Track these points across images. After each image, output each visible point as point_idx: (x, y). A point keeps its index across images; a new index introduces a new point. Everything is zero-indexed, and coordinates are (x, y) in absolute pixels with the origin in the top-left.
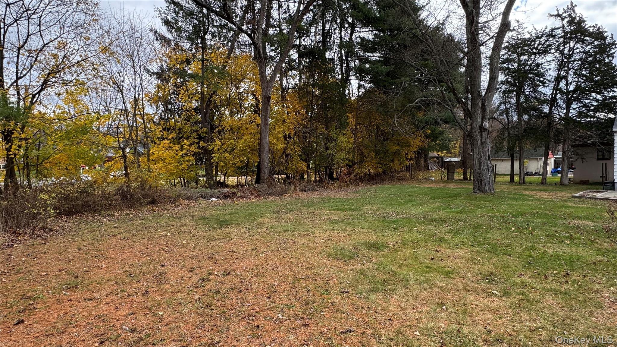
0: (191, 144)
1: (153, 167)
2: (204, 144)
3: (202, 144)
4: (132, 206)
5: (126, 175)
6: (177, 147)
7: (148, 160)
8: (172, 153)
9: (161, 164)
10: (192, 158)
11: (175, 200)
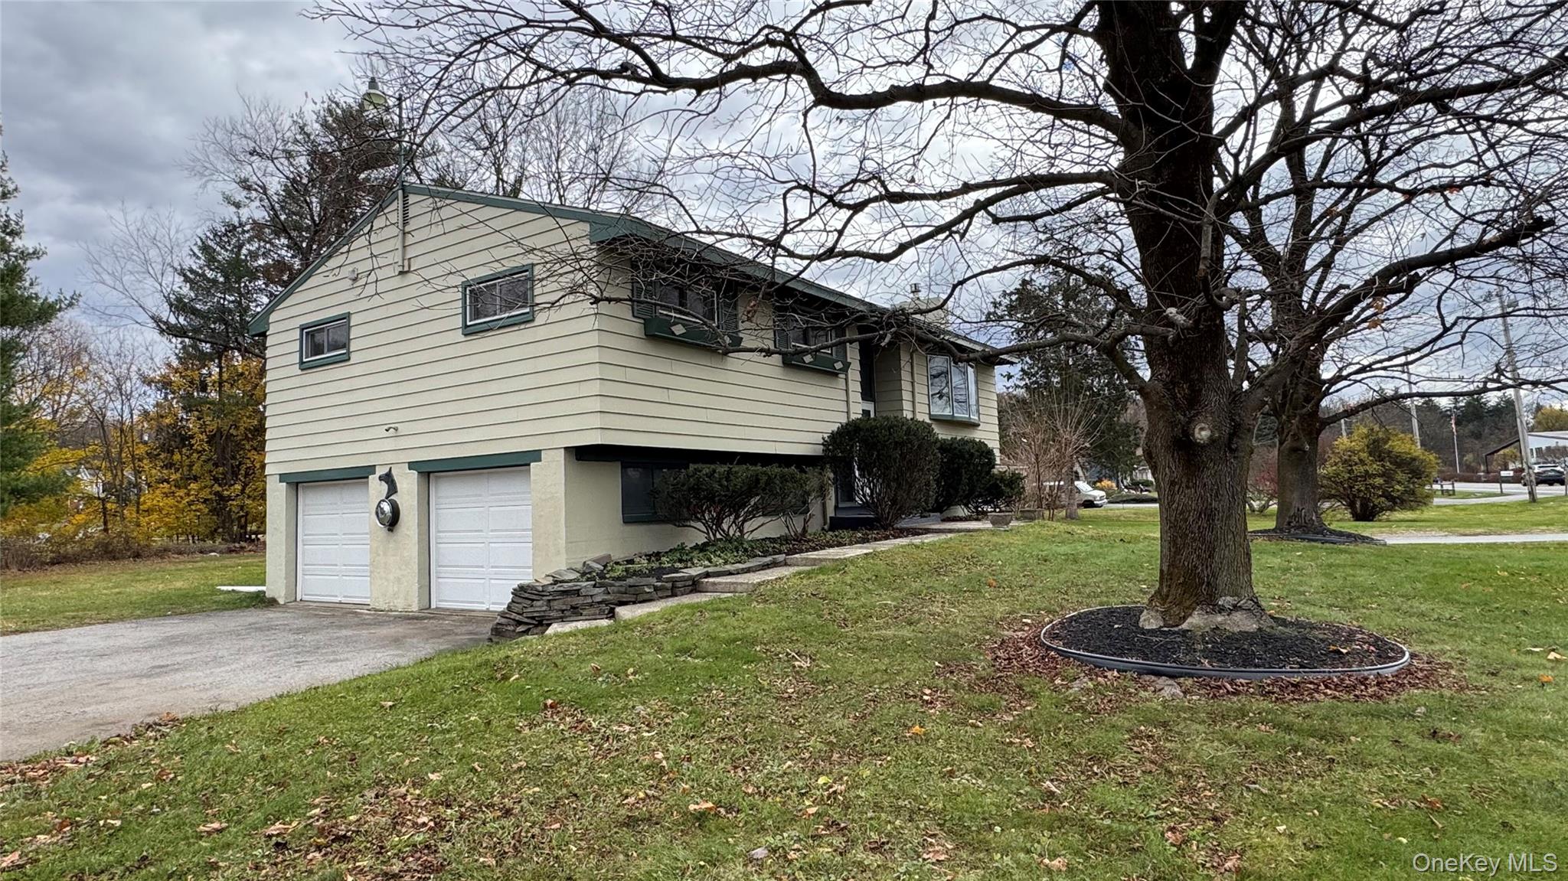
0: (201, 489)
1: (144, 521)
2: (220, 489)
3: (217, 488)
4: (114, 558)
5: (106, 530)
6: (182, 493)
7: (138, 512)
8: (171, 501)
9: (155, 516)
10: (202, 506)
11: (162, 553)
